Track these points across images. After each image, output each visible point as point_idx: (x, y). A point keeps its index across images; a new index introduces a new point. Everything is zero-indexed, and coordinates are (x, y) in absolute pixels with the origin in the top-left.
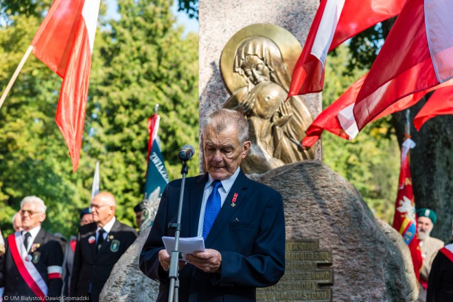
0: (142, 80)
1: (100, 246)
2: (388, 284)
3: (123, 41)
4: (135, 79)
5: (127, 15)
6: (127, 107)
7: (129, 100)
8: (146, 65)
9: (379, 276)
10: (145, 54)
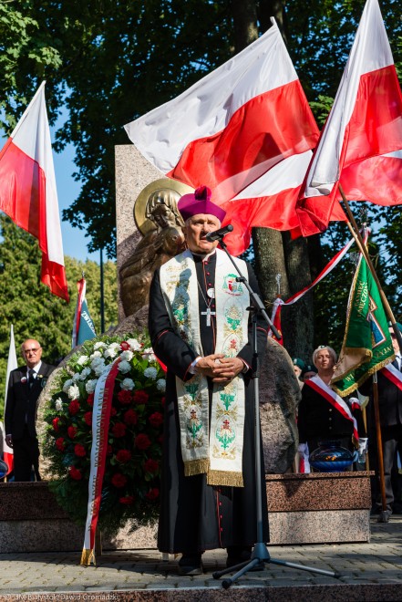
0: (24, 294)
1: (31, 385)
2: (278, 385)
3: (8, 261)
4: (17, 293)
5: (11, 238)
6: (10, 319)
7: (12, 312)
8: (27, 282)
9: (270, 379)
10: (27, 272)
